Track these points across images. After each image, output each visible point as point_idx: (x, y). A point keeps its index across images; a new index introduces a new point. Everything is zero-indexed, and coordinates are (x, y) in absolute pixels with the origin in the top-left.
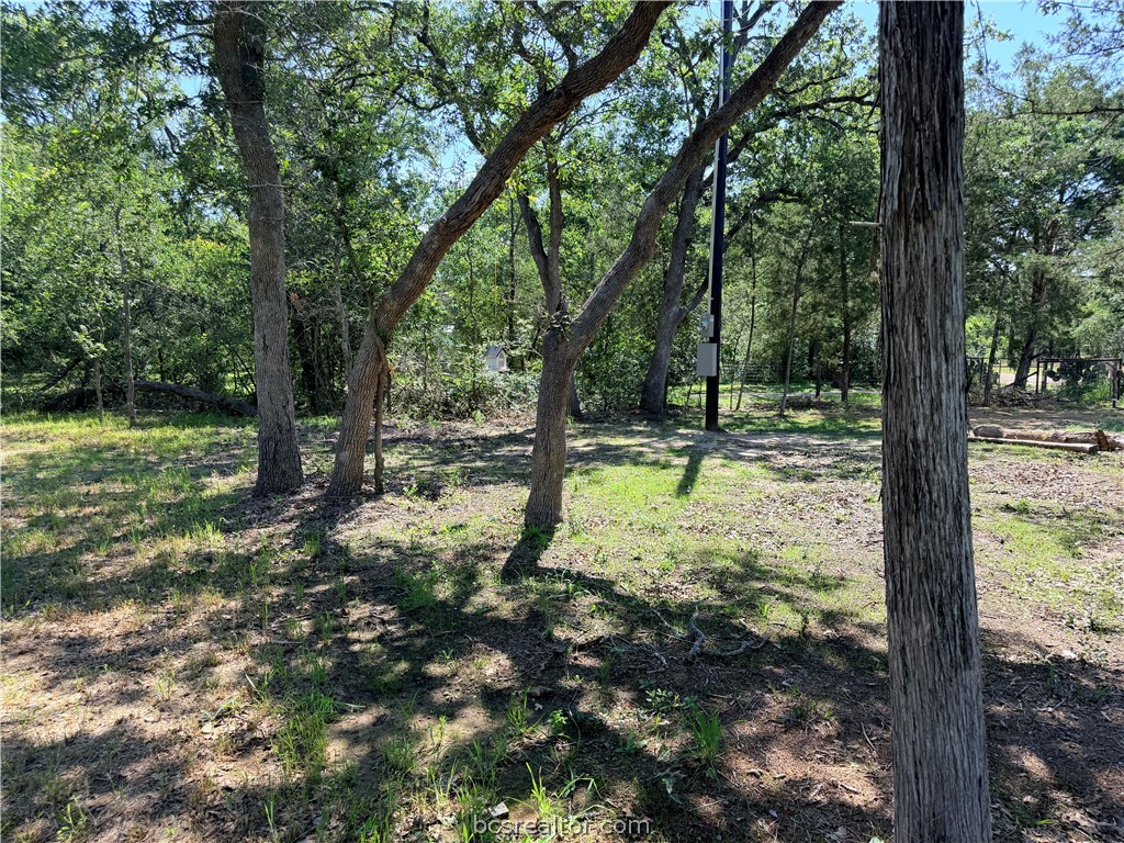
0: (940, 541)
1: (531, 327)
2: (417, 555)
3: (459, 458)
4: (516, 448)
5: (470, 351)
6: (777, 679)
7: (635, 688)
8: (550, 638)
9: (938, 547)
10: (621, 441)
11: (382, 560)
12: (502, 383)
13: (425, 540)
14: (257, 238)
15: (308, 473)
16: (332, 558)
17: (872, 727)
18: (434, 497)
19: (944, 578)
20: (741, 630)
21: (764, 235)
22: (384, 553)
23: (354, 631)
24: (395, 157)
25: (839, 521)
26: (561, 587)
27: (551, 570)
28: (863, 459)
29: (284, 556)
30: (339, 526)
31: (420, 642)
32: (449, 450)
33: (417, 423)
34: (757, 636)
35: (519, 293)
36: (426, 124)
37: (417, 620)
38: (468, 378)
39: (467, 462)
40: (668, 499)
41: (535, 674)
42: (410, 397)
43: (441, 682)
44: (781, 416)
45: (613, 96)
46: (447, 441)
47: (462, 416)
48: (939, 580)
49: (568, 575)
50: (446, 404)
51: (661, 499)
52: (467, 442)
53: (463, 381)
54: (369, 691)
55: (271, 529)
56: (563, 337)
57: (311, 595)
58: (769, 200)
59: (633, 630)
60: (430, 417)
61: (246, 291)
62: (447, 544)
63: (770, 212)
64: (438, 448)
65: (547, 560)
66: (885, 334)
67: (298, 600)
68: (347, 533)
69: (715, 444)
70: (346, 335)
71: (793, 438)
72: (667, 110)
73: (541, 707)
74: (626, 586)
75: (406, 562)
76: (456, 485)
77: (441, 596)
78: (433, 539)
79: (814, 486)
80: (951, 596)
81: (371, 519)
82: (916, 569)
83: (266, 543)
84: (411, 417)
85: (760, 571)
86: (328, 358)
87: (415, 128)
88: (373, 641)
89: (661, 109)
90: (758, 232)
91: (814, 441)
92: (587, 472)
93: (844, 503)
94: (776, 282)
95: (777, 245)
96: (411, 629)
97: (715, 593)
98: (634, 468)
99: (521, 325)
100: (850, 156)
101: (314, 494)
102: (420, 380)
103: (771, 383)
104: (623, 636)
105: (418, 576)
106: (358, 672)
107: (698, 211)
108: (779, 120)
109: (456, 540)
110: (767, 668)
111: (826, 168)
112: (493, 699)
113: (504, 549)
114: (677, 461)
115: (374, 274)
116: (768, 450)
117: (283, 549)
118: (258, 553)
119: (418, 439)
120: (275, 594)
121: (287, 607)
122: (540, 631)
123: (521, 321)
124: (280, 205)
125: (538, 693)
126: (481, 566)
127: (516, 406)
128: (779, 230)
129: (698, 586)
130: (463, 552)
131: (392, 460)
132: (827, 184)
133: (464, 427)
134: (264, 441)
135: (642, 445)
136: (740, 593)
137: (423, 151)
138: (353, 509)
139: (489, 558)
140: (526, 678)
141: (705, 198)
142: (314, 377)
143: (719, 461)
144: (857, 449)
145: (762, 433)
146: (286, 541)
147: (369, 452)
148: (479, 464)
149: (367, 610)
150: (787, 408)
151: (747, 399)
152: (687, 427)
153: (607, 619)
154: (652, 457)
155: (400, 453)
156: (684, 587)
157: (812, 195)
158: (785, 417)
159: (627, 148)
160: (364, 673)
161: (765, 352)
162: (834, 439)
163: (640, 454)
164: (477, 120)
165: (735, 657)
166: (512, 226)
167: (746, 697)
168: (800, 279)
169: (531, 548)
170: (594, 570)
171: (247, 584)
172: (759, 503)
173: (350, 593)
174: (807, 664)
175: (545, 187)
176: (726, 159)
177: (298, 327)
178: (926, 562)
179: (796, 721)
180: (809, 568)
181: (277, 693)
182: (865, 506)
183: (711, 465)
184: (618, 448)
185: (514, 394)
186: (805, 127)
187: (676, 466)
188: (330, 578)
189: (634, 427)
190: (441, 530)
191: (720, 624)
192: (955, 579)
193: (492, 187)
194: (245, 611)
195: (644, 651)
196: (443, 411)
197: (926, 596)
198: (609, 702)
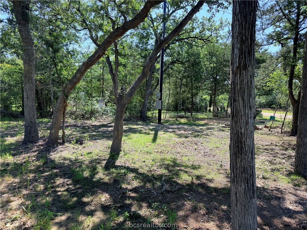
0: (248, 162)
1: (109, 94)
2: (77, 163)
3: (88, 132)
4: (105, 128)
5: (90, 100)
6: (187, 197)
7: (148, 202)
8: (121, 188)
9: (247, 164)
10: (135, 127)
11: (66, 164)
12: (100, 109)
13: (79, 157)
14: (26, 64)
15: (40, 136)
16: (50, 164)
17: (215, 210)
18: (81, 144)
19: (249, 173)
20: (175, 182)
21: (172, 72)
22: (66, 162)
23: (58, 188)
24: (69, 43)
25: (196, 149)
26: (123, 171)
27: (119, 166)
28: (199, 132)
29: (34, 164)
30: (51, 153)
31: (80, 191)
32: (85, 129)
33: (74, 121)
34: (180, 184)
35: (105, 84)
36: (78, 35)
37: (79, 184)
38: (90, 108)
39: (91, 133)
40: (151, 144)
41: (117, 200)
42: (72, 113)
43: (88, 204)
44: (177, 120)
45: (133, 31)
46: (83, 126)
47: (88, 119)
48: (247, 173)
49: (125, 168)
50: (83, 115)
51: (148, 144)
52: (90, 127)
53: (88, 108)
54: (64, 208)
55: (29, 154)
56: (123, 98)
57: (43, 176)
58: (174, 63)
59: (145, 184)
60: (78, 119)
61: (20, 80)
62: (86, 159)
63: (174, 66)
64: (81, 128)
65: (118, 163)
66: (232, 102)
67: (39, 178)
68: (54, 156)
69: (161, 127)
70: (52, 95)
71: (180, 126)
72: (147, 37)
73: (120, 210)
74: (142, 170)
75: (74, 165)
76: (88, 140)
77: (86, 176)
78: (82, 157)
79: (188, 139)
80: (250, 177)
81: (61, 151)
82: (241, 170)
83: (27, 159)
84: (72, 119)
85: (178, 164)
86: (46, 101)
87: (75, 35)
88: (65, 191)
89: (146, 36)
90: (171, 71)
91: (186, 127)
92: (127, 136)
93: (196, 144)
94: (175, 85)
95: (176, 75)
96: (77, 186)
97: (167, 171)
98: (140, 134)
99: (106, 93)
100: (195, 52)
101: (43, 143)
102: (75, 108)
103: (173, 111)
104: (143, 186)
105: (78, 169)
106: (60, 202)
107: (155, 65)
108: (177, 42)
109: (89, 157)
110: (184, 194)
111: (189, 55)
112: (105, 208)
113: (104, 160)
114: (151, 132)
115: (64, 77)
116: (174, 129)
117: (33, 161)
118: (25, 162)
119: (74, 126)
120: (31, 176)
121: (35, 180)
122: (118, 186)
123: (106, 92)
124: (34, 54)
125: (119, 206)
126: (98, 166)
127: (104, 116)
128: (177, 71)
129: (162, 169)
130: (92, 161)
131: (67, 132)
132: (189, 59)
133: (89, 122)
134: (26, 127)
135: (141, 128)
136: (173, 171)
137: (77, 42)
138: (55, 148)
139: (100, 163)
140: (115, 201)
141: (158, 61)
142: (41, 106)
143: (163, 132)
144: (197, 129)
145: (172, 125)
146: (34, 158)
147: (60, 130)
148: (94, 133)
149: (62, 181)
150: (178, 118)
151: (168, 115)
152: (153, 123)
153: (138, 181)
154: (144, 131)
155: (69, 130)
156: (158, 170)
157: (185, 62)
158: (178, 120)
159: (137, 46)
160: (63, 202)
161: (172, 103)
162: (191, 126)
163: (141, 130)
164: (94, 35)
165: (175, 191)
166: (103, 65)
167: (180, 203)
168: (181, 84)
169: (113, 159)
170: (132, 166)
171: (21, 173)
172: (174, 144)
173: (56, 175)
174: (194, 192)
175: (113, 55)
176: (164, 51)
177: (37, 91)
178: (243, 168)
179: (194, 210)
180: (190, 163)
181: (33, 211)
182: (201, 145)
183: (160, 133)
184: (135, 129)
185: (104, 113)
186: (183, 44)
187: (151, 134)
188: (49, 170)
189: (138, 123)
190: (84, 154)
191: (169, 181)
192: (251, 173)
193: (101, 53)
194: (21, 182)
195: (149, 190)
196: (82, 117)
197: (243, 178)
198: (140, 207)
